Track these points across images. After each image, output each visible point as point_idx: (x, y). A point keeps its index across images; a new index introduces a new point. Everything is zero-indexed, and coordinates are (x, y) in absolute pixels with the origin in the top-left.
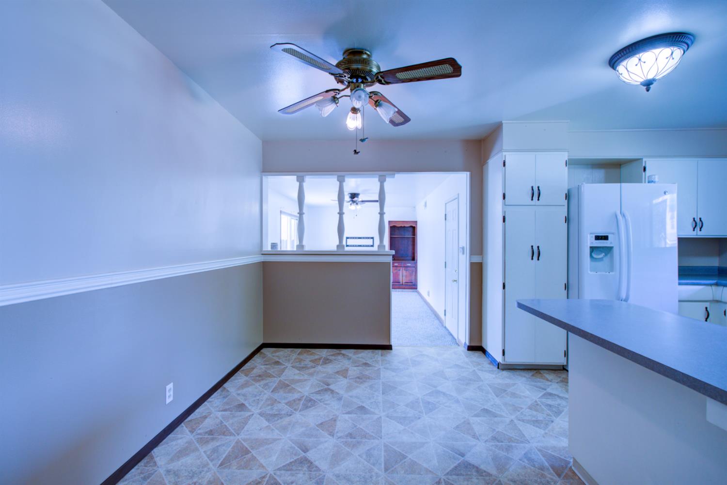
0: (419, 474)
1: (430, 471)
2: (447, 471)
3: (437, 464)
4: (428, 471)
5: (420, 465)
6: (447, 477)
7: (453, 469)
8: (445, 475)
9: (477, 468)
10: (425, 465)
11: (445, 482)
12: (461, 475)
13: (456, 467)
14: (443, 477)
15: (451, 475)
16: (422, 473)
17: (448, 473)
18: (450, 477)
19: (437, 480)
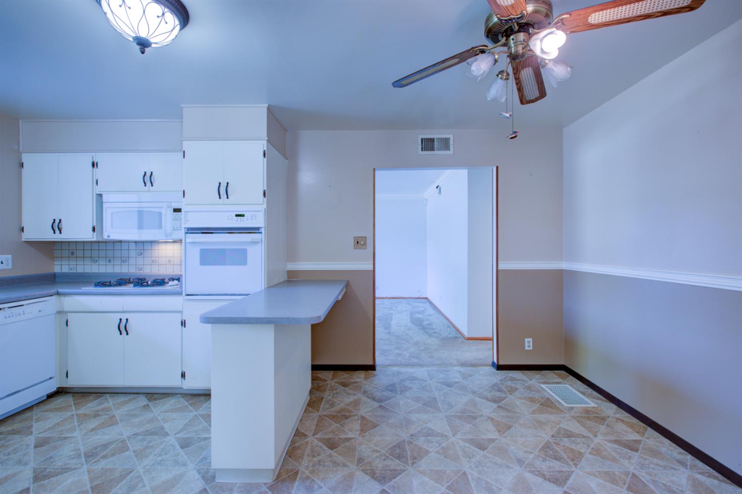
0: (432, 470)
1: (421, 473)
2: (404, 473)
3: (413, 480)
4: (423, 473)
5: (431, 479)
6: (406, 468)
7: (398, 476)
8: (407, 470)
9: (373, 478)
10: (426, 479)
11: (408, 463)
12: (391, 470)
13: (394, 478)
14: (409, 468)
15: (401, 470)
16: (429, 471)
17: (404, 471)
18: (403, 468)
19: (415, 465)
